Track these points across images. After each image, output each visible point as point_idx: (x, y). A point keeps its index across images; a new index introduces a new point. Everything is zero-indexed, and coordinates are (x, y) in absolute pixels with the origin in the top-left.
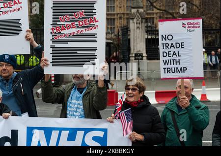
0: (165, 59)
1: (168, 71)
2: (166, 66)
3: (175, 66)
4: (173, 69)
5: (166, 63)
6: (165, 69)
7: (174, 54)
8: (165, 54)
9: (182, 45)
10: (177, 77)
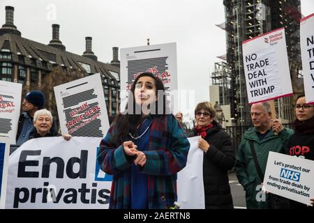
0: (251, 81)
1: (256, 94)
2: (253, 89)
3: (262, 87)
4: (261, 91)
5: (252, 85)
6: (252, 92)
7: (260, 73)
8: (251, 76)
9: (266, 62)
10: (265, 99)
